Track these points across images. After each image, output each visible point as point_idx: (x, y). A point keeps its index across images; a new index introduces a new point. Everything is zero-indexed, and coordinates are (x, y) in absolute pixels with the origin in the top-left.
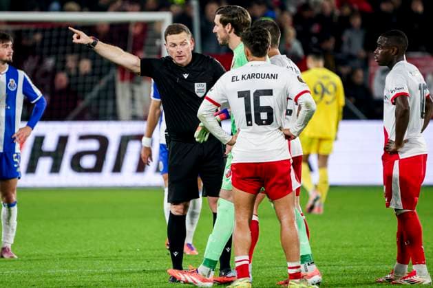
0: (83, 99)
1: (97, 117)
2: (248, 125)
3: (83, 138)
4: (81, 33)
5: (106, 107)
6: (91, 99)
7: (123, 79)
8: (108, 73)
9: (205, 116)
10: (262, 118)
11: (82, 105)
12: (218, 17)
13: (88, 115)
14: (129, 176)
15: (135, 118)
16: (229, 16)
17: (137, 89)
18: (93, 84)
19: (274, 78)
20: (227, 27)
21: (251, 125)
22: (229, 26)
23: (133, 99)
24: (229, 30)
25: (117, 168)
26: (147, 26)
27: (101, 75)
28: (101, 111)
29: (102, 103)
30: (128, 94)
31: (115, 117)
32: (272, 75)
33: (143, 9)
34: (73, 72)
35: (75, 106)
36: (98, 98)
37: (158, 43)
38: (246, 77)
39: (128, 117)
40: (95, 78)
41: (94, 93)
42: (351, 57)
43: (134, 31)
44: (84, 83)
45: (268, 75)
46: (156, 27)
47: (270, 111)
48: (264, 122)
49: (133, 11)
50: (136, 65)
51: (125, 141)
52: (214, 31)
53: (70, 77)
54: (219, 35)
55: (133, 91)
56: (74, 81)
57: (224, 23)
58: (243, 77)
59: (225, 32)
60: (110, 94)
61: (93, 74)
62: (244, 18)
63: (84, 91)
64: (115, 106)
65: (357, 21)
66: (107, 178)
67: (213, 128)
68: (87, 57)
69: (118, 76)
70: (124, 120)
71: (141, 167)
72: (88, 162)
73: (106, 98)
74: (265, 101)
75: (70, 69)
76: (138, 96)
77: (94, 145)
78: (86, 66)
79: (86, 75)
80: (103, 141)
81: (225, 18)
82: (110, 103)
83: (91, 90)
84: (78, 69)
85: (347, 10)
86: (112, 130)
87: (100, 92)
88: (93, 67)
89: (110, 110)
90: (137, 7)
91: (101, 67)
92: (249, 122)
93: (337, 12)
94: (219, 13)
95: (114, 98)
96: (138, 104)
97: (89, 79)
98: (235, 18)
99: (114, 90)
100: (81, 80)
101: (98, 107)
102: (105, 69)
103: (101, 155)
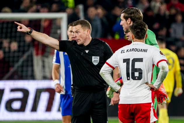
0: (13, 66)
1: (21, 78)
2: (128, 80)
3: (13, 90)
4: (22, 25)
5: (27, 71)
6: (18, 67)
7: (37, 54)
8: (28, 50)
9: (104, 73)
10: (135, 76)
11: (12, 70)
12: (122, 15)
13: (16, 77)
14: (41, 114)
15: (45, 78)
16: (129, 14)
17: (46, 60)
18: (18, 57)
19: (145, 52)
20: (128, 21)
21: (129, 80)
22: (129, 20)
23: (44, 67)
24: (129, 23)
25: (34, 109)
26: (52, 21)
27: (24, 52)
28: (24, 74)
29: (25, 69)
30: (40, 63)
31: (33, 77)
32: (144, 50)
33: (50, 11)
34: (7, 50)
35: (8, 71)
36: (22, 66)
37: (59, 32)
38: (129, 51)
39: (41, 77)
40: (20, 54)
41: (20, 63)
42: (177, 40)
43: (44, 24)
44: (14, 57)
45: (142, 49)
46: (58, 22)
47: (140, 71)
48: (136, 78)
49: (43, 12)
50: (56, 45)
51: (39, 92)
52: (121, 24)
53: (5, 53)
54: (124, 26)
55: (43, 62)
56: (7, 55)
57: (126, 18)
58: (127, 51)
59: (127, 24)
60: (30, 63)
61: (19, 51)
62: (138, 15)
63: (13, 62)
64: (33, 71)
65: (179, 18)
66: (28, 115)
67: (109, 81)
68: (15, 41)
69: (34, 53)
70: (38, 79)
71: (49, 108)
72: (16, 105)
73: (27, 66)
74: (137, 65)
75: (5, 48)
76: (46, 65)
77: (20, 95)
78: (14, 46)
79: (14, 52)
80: (26, 92)
81: (126, 15)
82: (30, 69)
83: (18, 61)
84: (9, 48)
85: (173, 11)
86: (31, 86)
87: (23, 62)
88: (19, 47)
89: (29, 73)
90: (46, 10)
91: (24, 46)
92: (128, 78)
93: (167, 13)
94: (123, 13)
95: (32, 66)
96: (47, 70)
97: (16, 54)
98: (133, 15)
99: (32, 61)
100: (11, 55)
101: (22, 71)
102: (26, 48)
103: (24, 101)
